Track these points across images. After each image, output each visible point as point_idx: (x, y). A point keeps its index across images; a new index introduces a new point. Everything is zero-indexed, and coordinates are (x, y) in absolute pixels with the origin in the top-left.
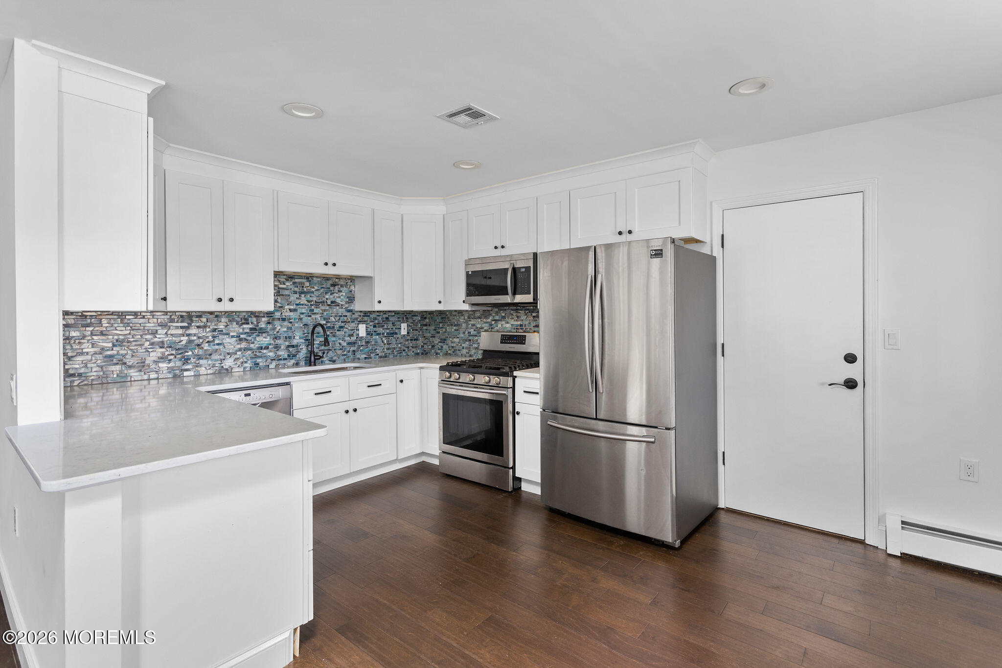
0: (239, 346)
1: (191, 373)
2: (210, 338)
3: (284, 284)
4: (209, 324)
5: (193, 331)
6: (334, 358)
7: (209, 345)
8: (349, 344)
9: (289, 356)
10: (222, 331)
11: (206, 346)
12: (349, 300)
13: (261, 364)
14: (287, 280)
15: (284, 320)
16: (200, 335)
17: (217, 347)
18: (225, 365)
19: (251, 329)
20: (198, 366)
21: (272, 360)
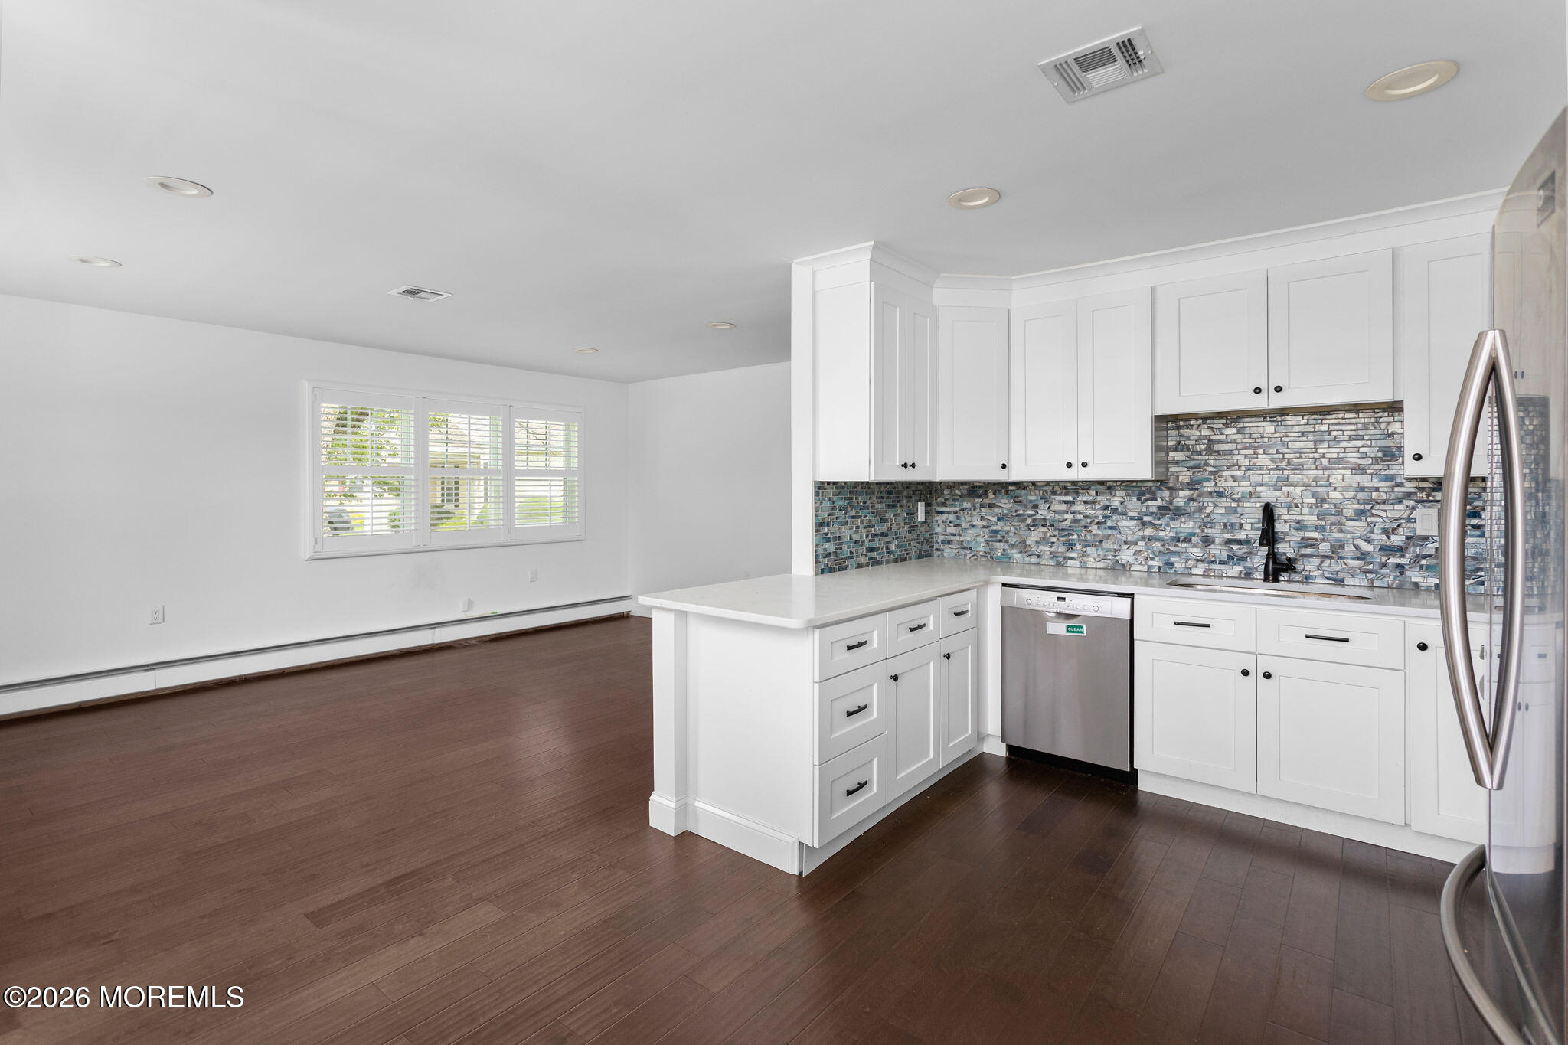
0: (1141, 533)
1: (1077, 563)
2: (1101, 519)
3: (1222, 434)
4: (1099, 498)
5: (1079, 507)
6: (1340, 576)
7: (1099, 528)
8: (1388, 550)
9: (1230, 557)
10: (1117, 509)
11: (1095, 529)
12: (1384, 455)
13: (1176, 565)
14: (1226, 425)
15: (1220, 494)
16: (1088, 513)
17: (1109, 532)
18: (1121, 559)
19: (1160, 508)
20: (1084, 554)
21: (1197, 560)
